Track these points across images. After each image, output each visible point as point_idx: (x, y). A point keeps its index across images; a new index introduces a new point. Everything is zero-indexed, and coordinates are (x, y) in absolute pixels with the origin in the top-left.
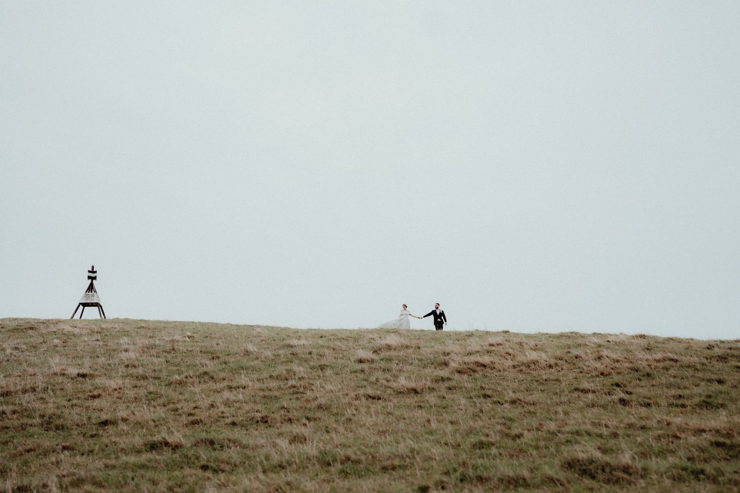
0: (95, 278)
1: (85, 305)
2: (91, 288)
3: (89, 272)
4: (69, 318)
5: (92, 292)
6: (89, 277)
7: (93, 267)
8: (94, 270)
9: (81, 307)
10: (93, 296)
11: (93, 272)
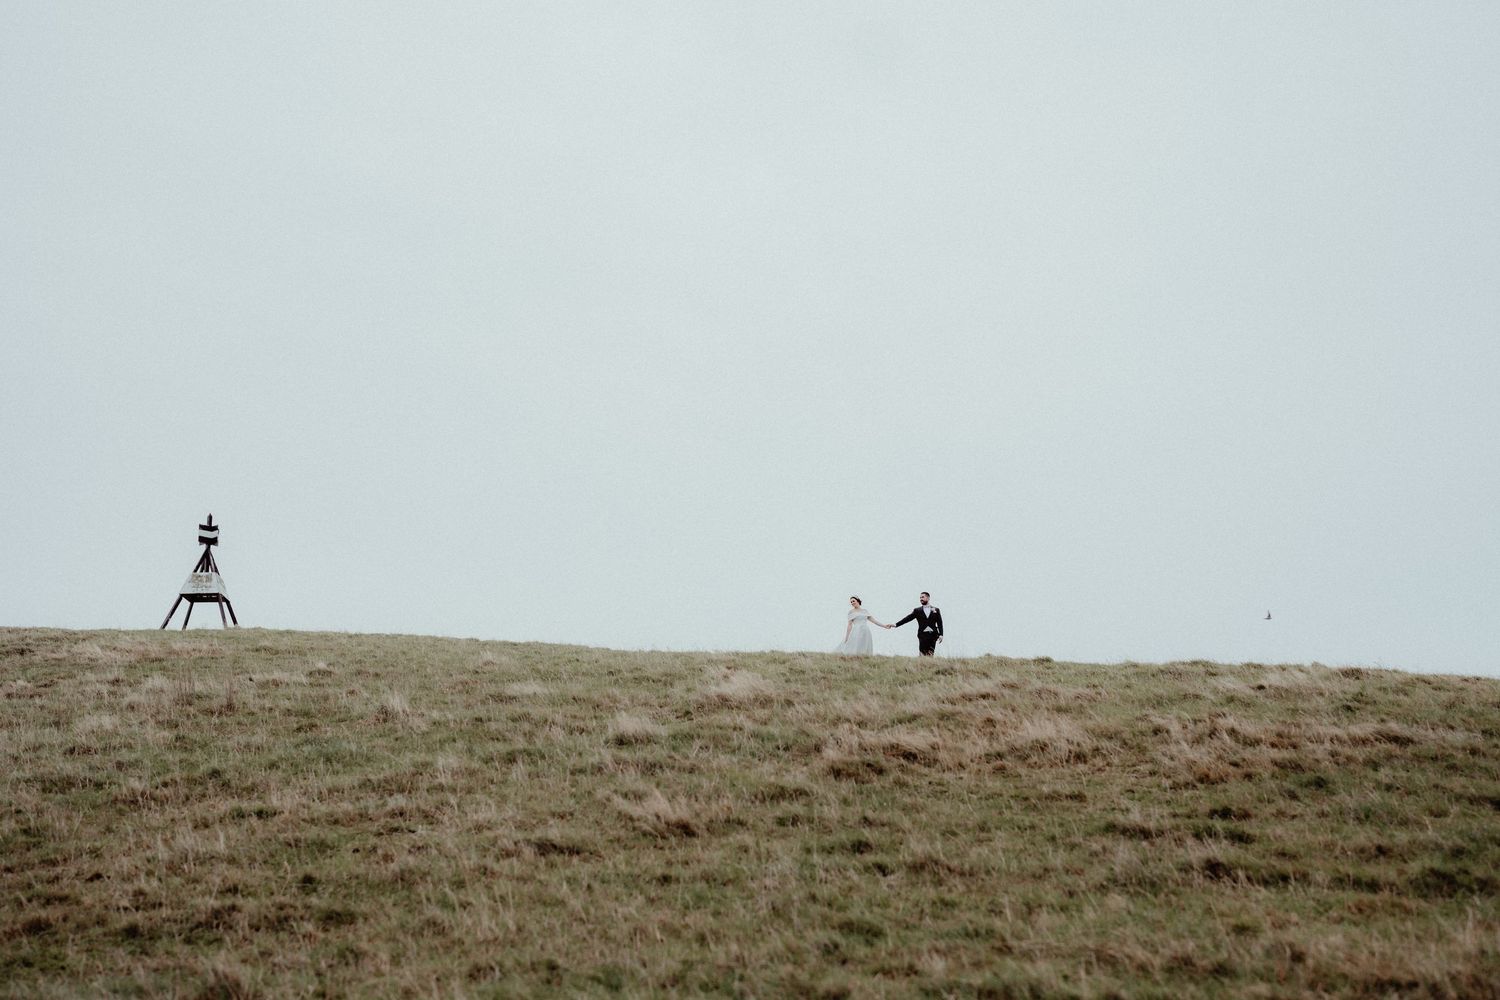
0: (214, 541)
1: (193, 598)
2: (206, 562)
3: (202, 527)
4: (157, 626)
5: (207, 571)
6: (202, 540)
7: (210, 518)
8: (213, 525)
9: (185, 603)
10: (209, 579)
11: (210, 528)
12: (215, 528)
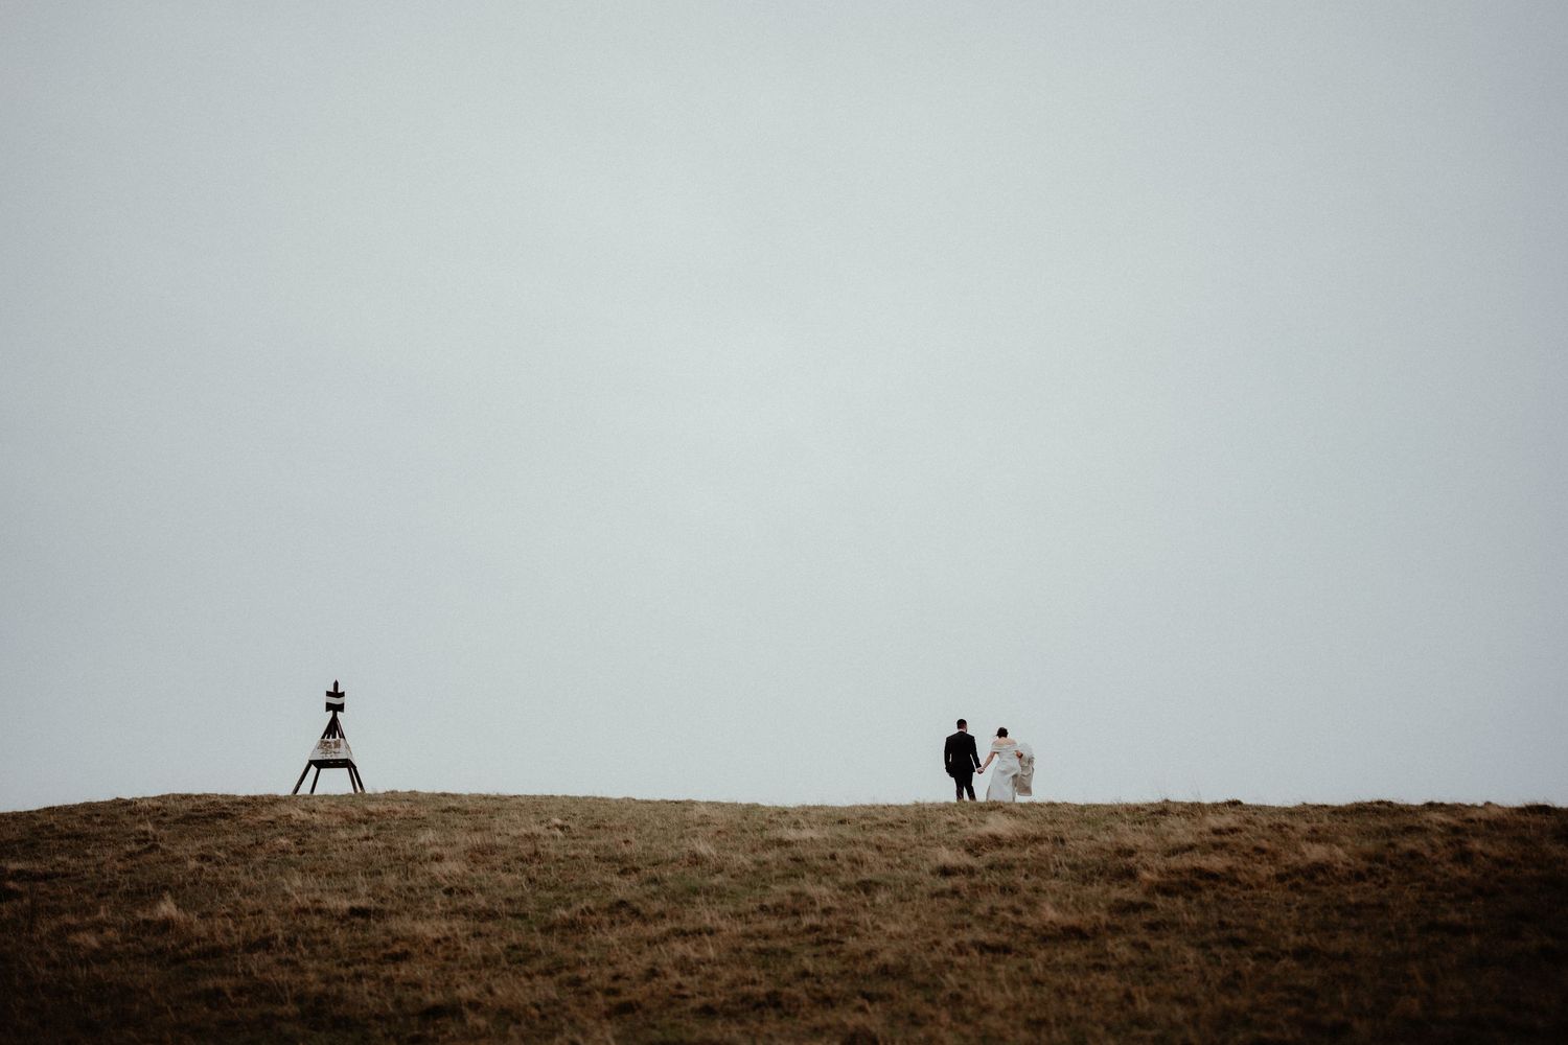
0: (341, 708)
1: (321, 764)
2: (333, 728)
3: (329, 694)
6: (329, 707)
7: (336, 684)
8: (339, 691)
9: (313, 769)
10: (337, 745)
11: (337, 694)
12: (341, 694)
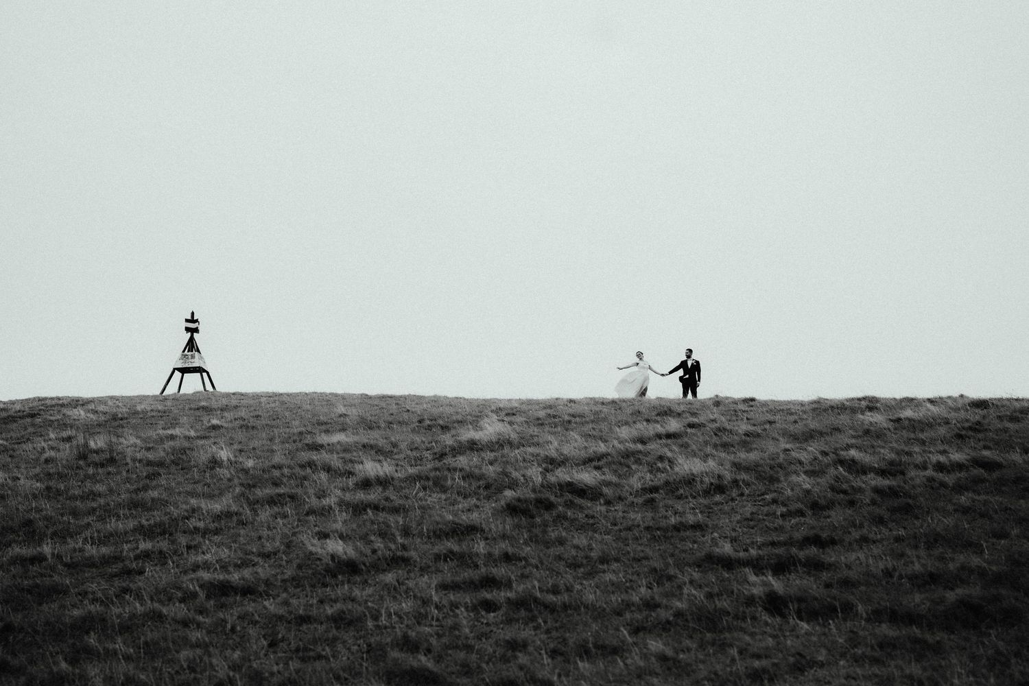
0: (196, 330)
1: (184, 371)
2: (191, 345)
3: (187, 321)
4: (158, 393)
5: (192, 351)
6: (188, 329)
7: (193, 314)
8: (195, 319)
10: (193, 357)
11: (193, 320)
12: (197, 321)
